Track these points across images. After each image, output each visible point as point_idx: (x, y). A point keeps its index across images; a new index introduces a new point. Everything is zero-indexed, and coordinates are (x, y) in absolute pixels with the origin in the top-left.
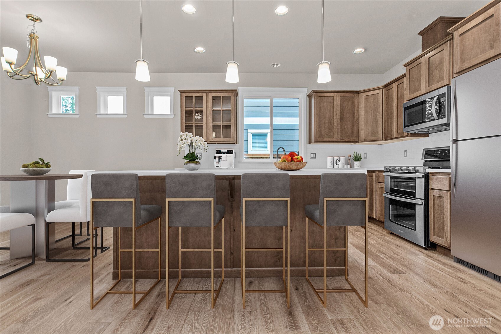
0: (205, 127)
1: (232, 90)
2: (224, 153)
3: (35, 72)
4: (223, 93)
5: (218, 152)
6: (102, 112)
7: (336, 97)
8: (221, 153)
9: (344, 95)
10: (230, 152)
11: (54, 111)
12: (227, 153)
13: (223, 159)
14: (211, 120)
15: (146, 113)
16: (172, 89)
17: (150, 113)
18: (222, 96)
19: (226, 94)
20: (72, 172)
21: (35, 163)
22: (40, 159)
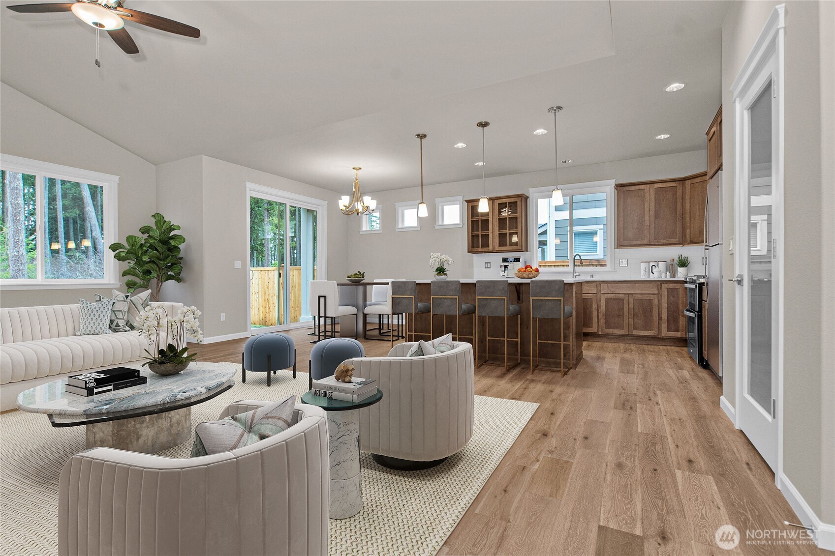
0: (491, 236)
1: (518, 195)
2: (511, 261)
3: (357, 208)
4: (509, 199)
5: (505, 260)
6: (400, 226)
7: (648, 189)
8: (508, 262)
9: (660, 185)
10: (517, 260)
11: (364, 229)
12: (514, 261)
13: (509, 268)
14: (497, 228)
15: (437, 224)
16: (461, 198)
17: (440, 224)
18: (508, 202)
19: (512, 200)
20: (375, 281)
21: (356, 274)
22: (359, 272)
